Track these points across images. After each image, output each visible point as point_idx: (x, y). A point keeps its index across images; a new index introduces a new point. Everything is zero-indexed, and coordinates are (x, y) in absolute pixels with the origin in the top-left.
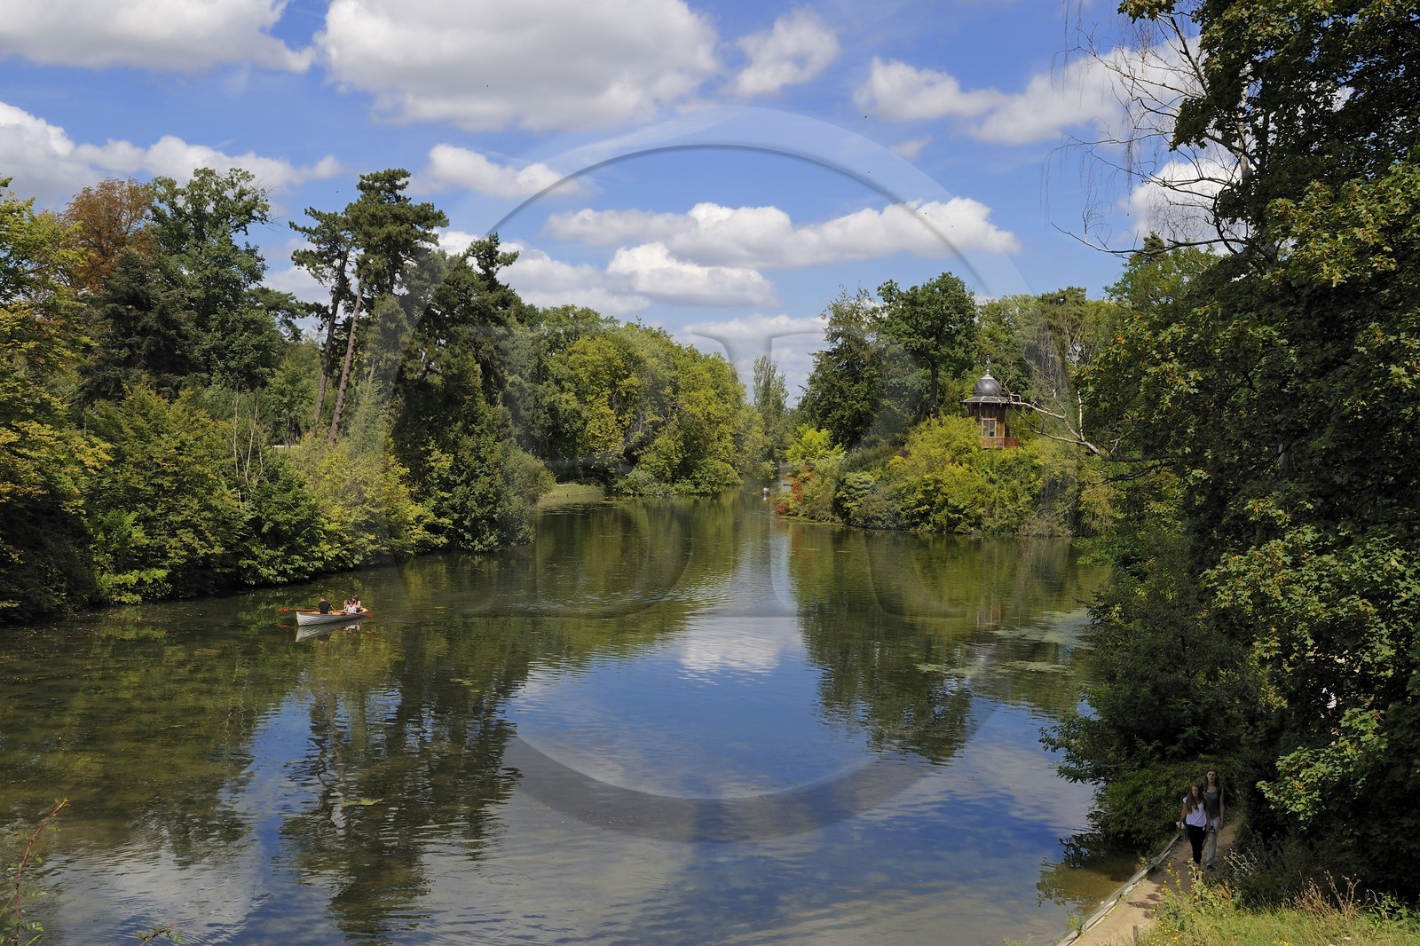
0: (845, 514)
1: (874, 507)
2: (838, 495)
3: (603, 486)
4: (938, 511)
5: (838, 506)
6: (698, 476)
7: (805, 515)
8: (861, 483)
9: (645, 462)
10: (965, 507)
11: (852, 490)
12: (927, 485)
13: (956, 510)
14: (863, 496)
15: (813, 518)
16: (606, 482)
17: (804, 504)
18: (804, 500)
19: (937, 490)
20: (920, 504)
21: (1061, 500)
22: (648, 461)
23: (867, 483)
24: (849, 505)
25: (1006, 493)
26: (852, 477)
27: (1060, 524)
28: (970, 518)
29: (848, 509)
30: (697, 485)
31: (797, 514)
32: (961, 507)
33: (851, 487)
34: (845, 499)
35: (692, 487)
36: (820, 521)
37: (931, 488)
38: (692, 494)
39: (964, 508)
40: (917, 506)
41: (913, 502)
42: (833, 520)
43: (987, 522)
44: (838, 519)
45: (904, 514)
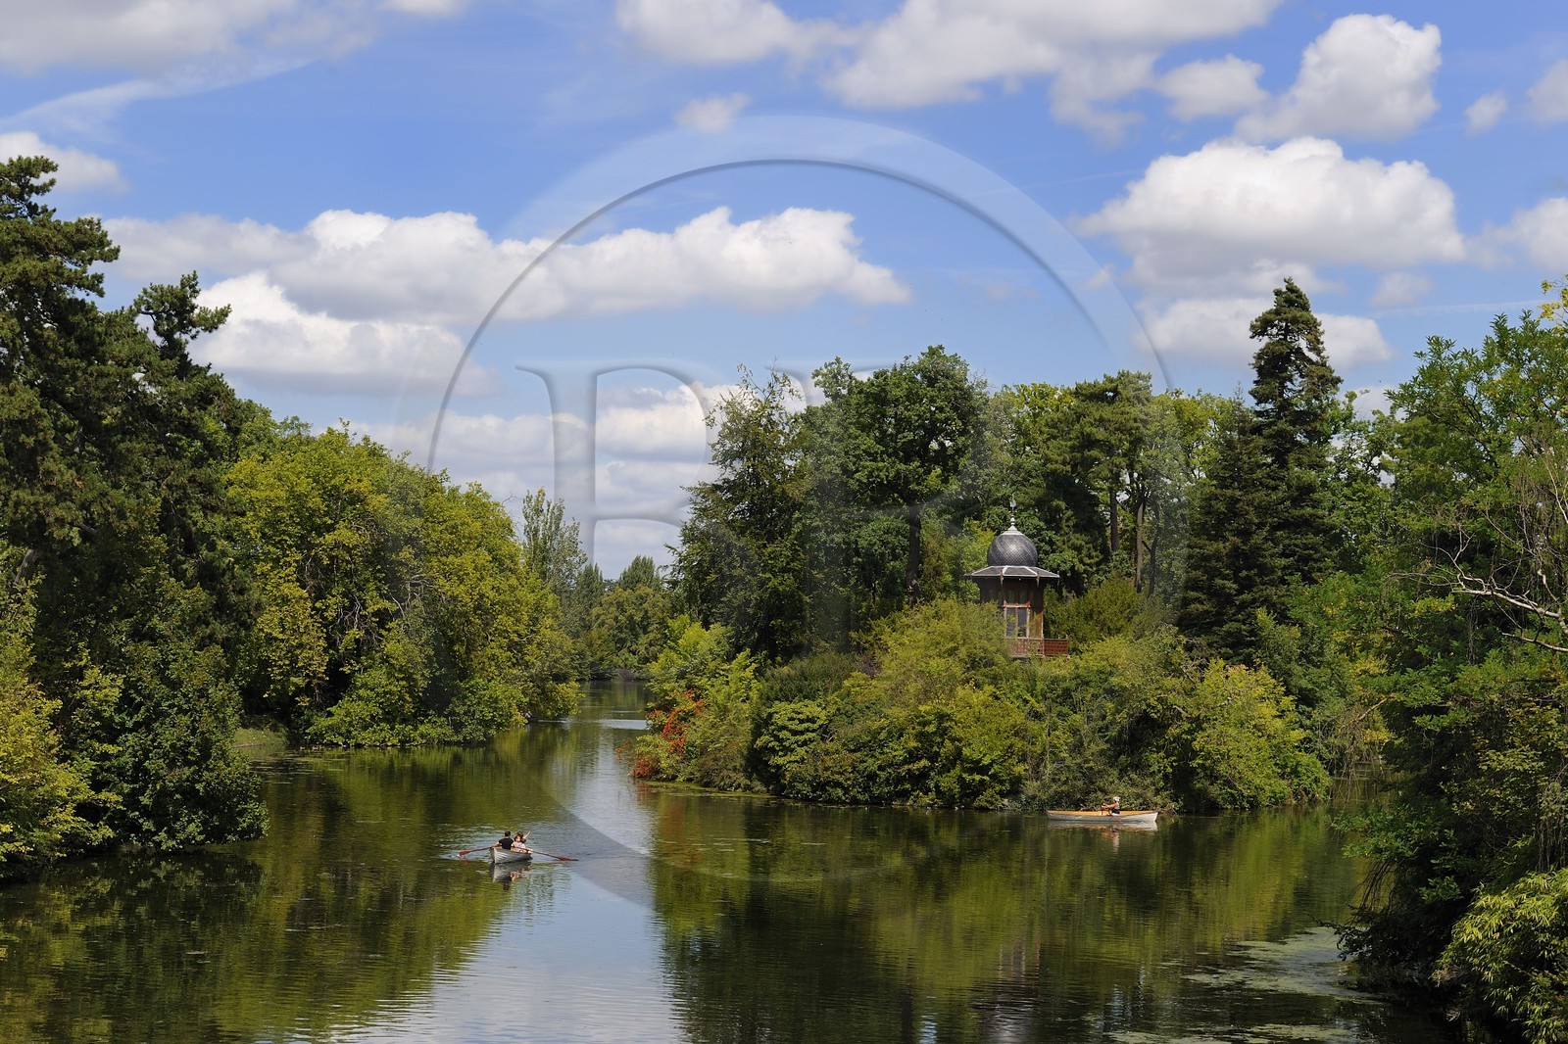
0: (774, 778)
1: (829, 764)
2: (759, 743)
3: (284, 731)
4: (945, 769)
5: (756, 762)
6: (461, 710)
7: (690, 780)
8: (802, 721)
9: (365, 686)
10: (993, 761)
11: (783, 734)
12: (925, 724)
13: (978, 767)
14: (805, 743)
15: (707, 785)
16: (288, 723)
17: (687, 759)
18: (687, 753)
19: (943, 732)
20: (913, 756)
21: (1159, 749)
22: (370, 683)
23: (812, 720)
24: (780, 761)
25: (1062, 737)
26: (782, 711)
27: (1157, 792)
28: (1002, 783)
29: (778, 767)
30: (458, 727)
31: (674, 778)
32: (986, 761)
33: (784, 728)
34: (773, 751)
35: (449, 731)
36: (722, 789)
37: (931, 729)
38: (449, 743)
39: (991, 765)
40: (905, 762)
41: (900, 754)
42: (747, 788)
43: (1031, 787)
44: (758, 786)
45: (884, 775)
